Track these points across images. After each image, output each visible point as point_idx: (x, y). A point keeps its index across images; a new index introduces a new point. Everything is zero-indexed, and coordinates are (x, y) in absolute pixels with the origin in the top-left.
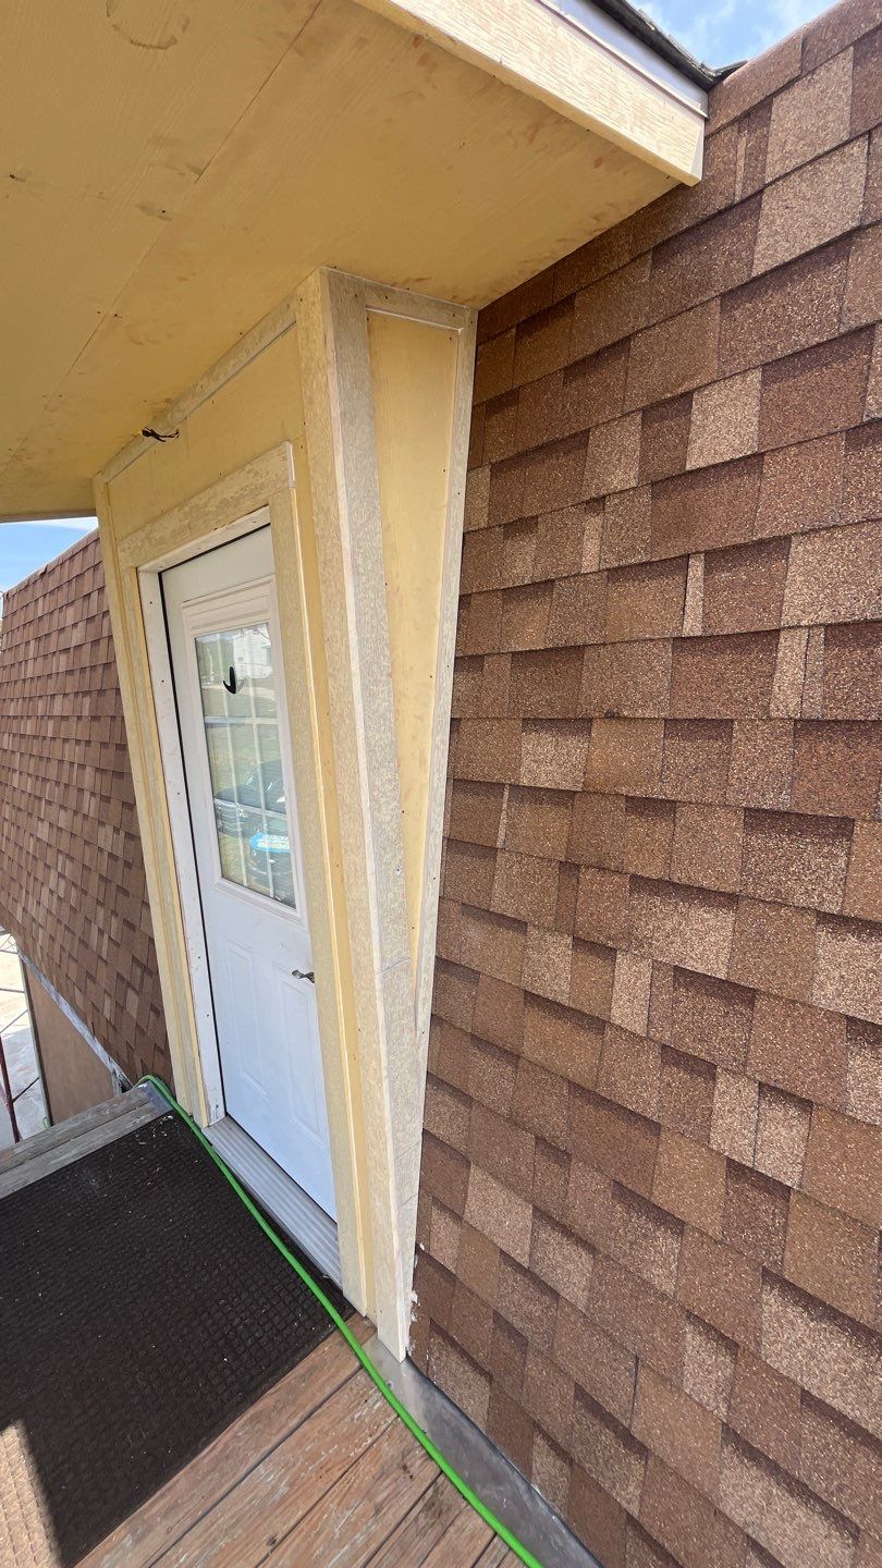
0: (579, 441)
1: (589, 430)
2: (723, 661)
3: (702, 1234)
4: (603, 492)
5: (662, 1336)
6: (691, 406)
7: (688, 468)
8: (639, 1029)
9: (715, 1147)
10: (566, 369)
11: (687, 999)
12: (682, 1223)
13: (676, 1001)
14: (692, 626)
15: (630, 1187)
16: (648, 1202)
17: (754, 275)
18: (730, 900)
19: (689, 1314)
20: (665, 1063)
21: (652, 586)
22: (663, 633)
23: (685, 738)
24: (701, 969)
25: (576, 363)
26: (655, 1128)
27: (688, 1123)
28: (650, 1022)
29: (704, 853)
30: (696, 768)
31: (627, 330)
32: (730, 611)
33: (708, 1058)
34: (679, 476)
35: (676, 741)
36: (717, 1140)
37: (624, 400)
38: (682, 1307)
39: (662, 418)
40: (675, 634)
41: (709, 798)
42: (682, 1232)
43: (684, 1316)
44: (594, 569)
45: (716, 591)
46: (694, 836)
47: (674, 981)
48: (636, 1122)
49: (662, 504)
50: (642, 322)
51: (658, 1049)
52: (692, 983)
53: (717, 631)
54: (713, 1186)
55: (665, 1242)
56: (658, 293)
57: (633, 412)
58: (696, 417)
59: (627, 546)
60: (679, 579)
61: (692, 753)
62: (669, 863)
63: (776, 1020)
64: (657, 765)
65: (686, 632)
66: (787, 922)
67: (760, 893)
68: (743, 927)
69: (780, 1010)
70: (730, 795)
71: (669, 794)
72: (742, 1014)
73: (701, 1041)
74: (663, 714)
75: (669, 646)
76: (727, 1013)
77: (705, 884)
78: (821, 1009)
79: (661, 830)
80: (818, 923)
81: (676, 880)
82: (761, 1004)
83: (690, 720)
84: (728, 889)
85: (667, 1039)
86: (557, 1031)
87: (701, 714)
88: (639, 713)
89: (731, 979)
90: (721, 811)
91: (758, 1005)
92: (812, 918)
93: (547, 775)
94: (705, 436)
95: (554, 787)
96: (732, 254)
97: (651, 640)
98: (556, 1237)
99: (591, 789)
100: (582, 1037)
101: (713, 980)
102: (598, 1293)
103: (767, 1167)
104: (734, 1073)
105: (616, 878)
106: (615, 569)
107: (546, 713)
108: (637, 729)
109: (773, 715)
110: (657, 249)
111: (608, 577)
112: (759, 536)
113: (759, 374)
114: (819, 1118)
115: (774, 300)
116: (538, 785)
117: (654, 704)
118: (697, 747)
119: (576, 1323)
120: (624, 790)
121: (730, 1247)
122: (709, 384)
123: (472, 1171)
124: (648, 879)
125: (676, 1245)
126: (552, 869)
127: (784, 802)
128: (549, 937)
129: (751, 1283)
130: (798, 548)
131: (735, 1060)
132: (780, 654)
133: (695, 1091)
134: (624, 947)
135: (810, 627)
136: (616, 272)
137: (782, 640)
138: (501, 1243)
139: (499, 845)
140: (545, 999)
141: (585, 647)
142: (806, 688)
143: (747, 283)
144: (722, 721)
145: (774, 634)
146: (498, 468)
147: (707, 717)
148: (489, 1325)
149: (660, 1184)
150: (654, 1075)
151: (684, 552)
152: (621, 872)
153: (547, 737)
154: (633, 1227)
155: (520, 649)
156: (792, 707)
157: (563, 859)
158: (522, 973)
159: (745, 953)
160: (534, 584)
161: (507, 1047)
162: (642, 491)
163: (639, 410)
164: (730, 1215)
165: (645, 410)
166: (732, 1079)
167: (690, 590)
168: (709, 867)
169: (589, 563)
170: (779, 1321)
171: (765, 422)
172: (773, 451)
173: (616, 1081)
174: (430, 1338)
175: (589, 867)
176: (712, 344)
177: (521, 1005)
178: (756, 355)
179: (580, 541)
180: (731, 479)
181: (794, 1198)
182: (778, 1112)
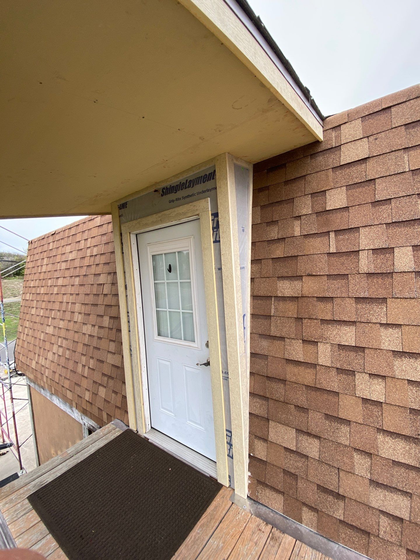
0: (290, 200)
1: (294, 198)
3: (357, 423)
4: (300, 215)
5: (346, 459)
6: (326, 194)
7: (327, 210)
8: (329, 365)
9: (357, 395)
10: (285, 182)
11: (343, 353)
12: (350, 421)
13: (340, 354)
14: (333, 250)
15: (330, 414)
16: (338, 417)
17: (341, 164)
18: (354, 323)
19: (355, 449)
20: (338, 374)
21: (318, 239)
22: (324, 252)
23: (333, 280)
24: (347, 344)
25: (288, 181)
26: (337, 394)
27: (348, 390)
28: (332, 362)
29: (344, 311)
30: (338, 288)
31: (304, 174)
32: (344, 246)
33: (352, 370)
34: (325, 212)
35: (331, 281)
36: (358, 393)
37: (305, 191)
38: (352, 448)
39: (317, 196)
40: (328, 252)
41: (343, 295)
42: (350, 424)
43: (353, 451)
44: (299, 235)
45: (339, 241)
46: (339, 307)
47: (339, 349)
49: (319, 218)
50: (309, 172)
51: (335, 370)
52: (344, 349)
53: (340, 251)
54: (358, 408)
55: (344, 429)
56: (313, 166)
57: (308, 194)
58: (328, 196)
59: (309, 229)
60: (327, 238)
61: (337, 284)
62: (333, 315)
63: (372, 355)
64: (326, 288)
65: (331, 251)
66: (371, 327)
67: (362, 320)
68: (358, 330)
69: (372, 352)
70: (350, 294)
71: (331, 295)
72: (361, 355)
73: (349, 365)
74: (326, 274)
75: (326, 255)
76: (356, 356)
77: (345, 319)
78: (385, 350)
79: (329, 306)
80: (380, 327)
81: (336, 319)
82: (367, 351)
83: (335, 275)
84: (352, 320)
85: (338, 366)
86: (299, 370)
87: (338, 273)
88: (319, 274)
89: (357, 345)
90: (347, 299)
91: (366, 352)
92: (378, 325)
93: (288, 293)
94: (331, 202)
95: (291, 296)
96: (334, 159)
97: (320, 254)
98: (305, 438)
99: (304, 296)
100: (309, 370)
101: (351, 347)
102: (323, 452)
103: (374, 398)
104: (361, 372)
105: (315, 321)
106: (306, 235)
107: (285, 275)
108: (318, 278)
109: (360, 272)
110: (311, 155)
111: (304, 237)
112: (350, 227)
113: (345, 188)
114: (388, 381)
115: (347, 171)
116: (285, 296)
117: (323, 271)
118: (338, 282)
119: (315, 464)
120: (315, 295)
121: (366, 425)
122: (331, 189)
123: (270, 423)
124: (326, 320)
125: (348, 429)
126: (292, 320)
127: (366, 295)
128: (293, 341)
129: (374, 434)
130: (362, 230)
131: (361, 368)
132: (360, 257)
133: (349, 380)
134: (321, 341)
135: (368, 250)
136: (299, 159)
137: (360, 253)
138: (284, 445)
139: (272, 315)
140: (294, 361)
141: (298, 256)
142: (369, 265)
143: (339, 166)
144: (345, 275)
145: (358, 252)
146: (263, 207)
147: (340, 274)
148: (281, 475)
149: (341, 411)
150: (335, 378)
151: (327, 231)
152: (317, 319)
153: (286, 282)
154: (333, 427)
155: (275, 257)
156: (365, 270)
157: (296, 317)
158: (284, 354)
159: (360, 337)
160: (278, 239)
161: (281, 378)
162: (313, 214)
163: (310, 194)
164: (364, 415)
165: (312, 194)
166: (360, 374)
167: (331, 240)
168: (346, 315)
169: (297, 234)
170: (383, 443)
171: (348, 199)
172: (351, 206)
173: (322, 382)
174: (257, 487)
175: (306, 319)
176: (331, 179)
177: (285, 364)
178: (344, 183)
179: (293, 227)
180: (340, 212)
181: (383, 405)
182: (375, 381)
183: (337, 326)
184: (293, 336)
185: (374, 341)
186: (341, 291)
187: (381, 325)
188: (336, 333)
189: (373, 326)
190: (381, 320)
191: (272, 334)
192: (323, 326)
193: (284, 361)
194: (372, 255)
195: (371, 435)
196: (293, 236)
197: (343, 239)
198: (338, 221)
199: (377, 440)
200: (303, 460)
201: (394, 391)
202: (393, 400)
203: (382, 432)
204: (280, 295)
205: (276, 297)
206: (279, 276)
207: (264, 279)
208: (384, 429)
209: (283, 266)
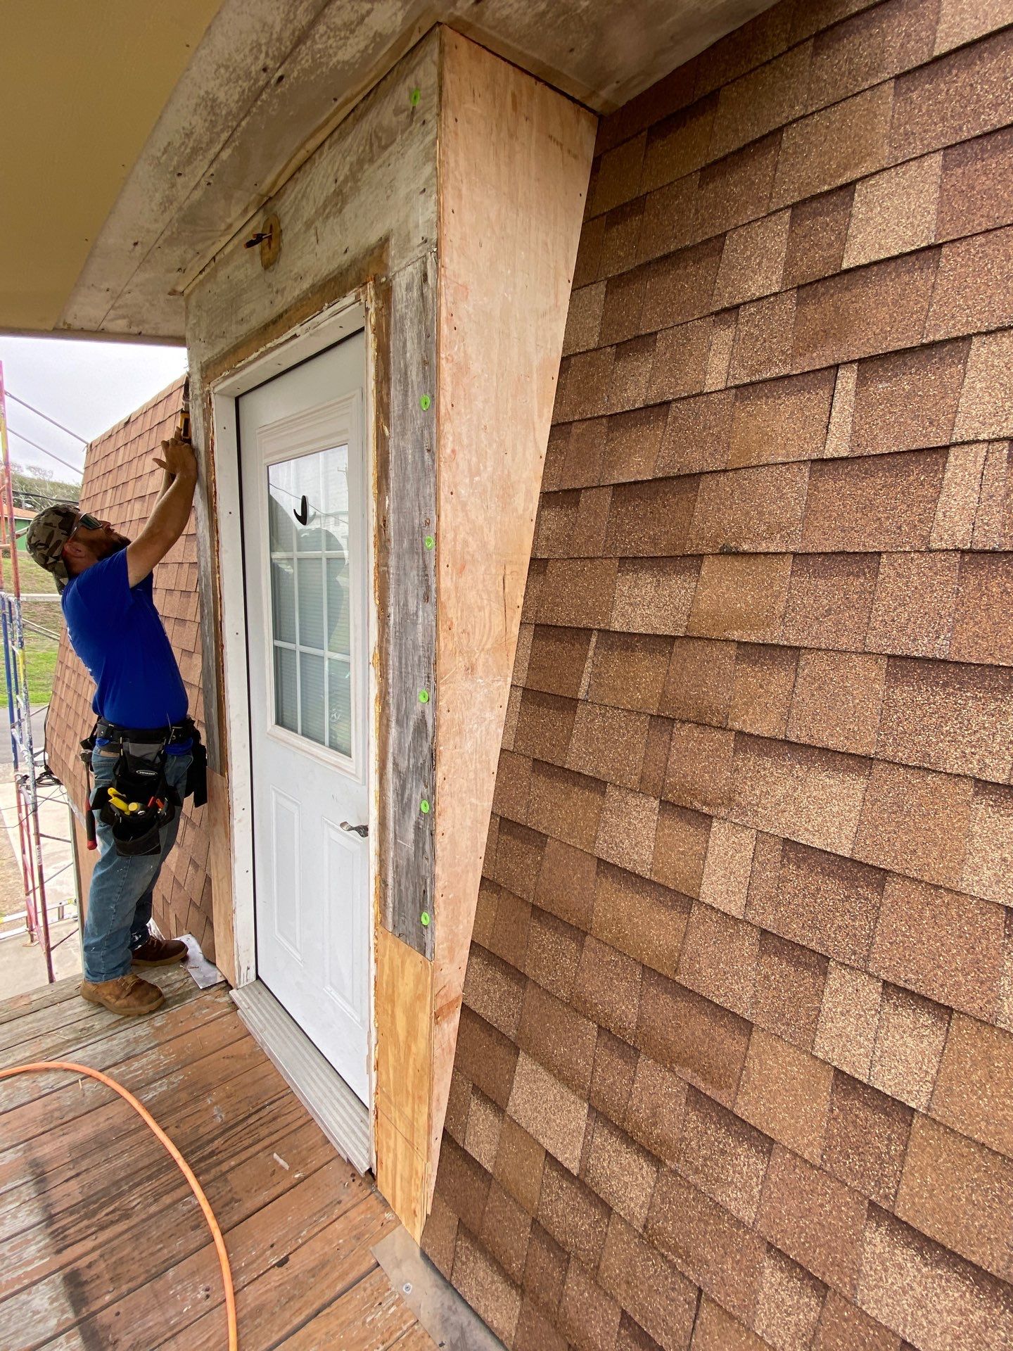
0: (714, 245)
1: (725, 234)
2: (872, 486)
3: (795, 1155)
4: (738, 301)
5: (733, 1269)
6: (852, 199)
7: (845, 266)
8: (735, 910)
9: (820, 1055)
10: (703, 169)
11: (797, 877)
12: (771, 1141)
13: (783, 880)
14: (837, 446)
15: (708, 1093)
16: (731, 1112)
17: (935, 54)
18: (862, 763)
19: (770, 1246)
20: (764, 951)
21: (788, 403)
22: (800, 455)
23: (816, 574)
24: (818, 843)
25: (715, 163)
26: (746, 1027)
27: (787, 1024)
28: (748, 904)
29: (831, 708)
30: (830, 610)
31: (780, 121)
32: (887, 427)
33: (820, 950)
34: (833, 276)
35: (805, 579)
36: (823, 1048)
37: (771, 197)
38: (763, 1239)
39: (816, 214)
40: (814, 456)
41: (844, 642)
42: (770, 1152)
43: (764, 1249)
44: (721, 386)
45: (870, 405)
46: (820, 688)
47: (783, 857)
48: (722, 1018)
49: (809, 310)
50: (798, 110)
51: (756, 934)
52: (804, 859)
53: (868, 451)
54: (814, 1101)
55: (747, 1162)
56: (819, 79)
57: (781, 210)
58: (859, 208)
59: (762, 359)
60: (824, 393)
61: (826, 592)
62: (786, 719)
63: (912, 908)
64: (780, 607)
65: (829, 453)
66: (936, 792)
67: (902, 756)
68: (876, 795)
69: (917, 896)
70: (870, 640)
71: (791, 637)
72: (866, 899)
73: (811, 928)
74: (792, 548)
75: (806, 470)
76: (847, 898)
77: (831, 744)
78: (973, 897)
79: (779, 680)
80: (976, 794)
81: (795, 740)
82: (893, 887)
83: (823, 554)
84: (860, 751)
85: (769, 923)
87: (841, 547)
88: (762, 548)
89: (857, 857)
91: (889, 888)
92: (969, 788)
93: (644, 619)
94: (869, 229)
95: (650, 632)
96: (908, 35)
97: (784, 464)
98: (613, 1143)
99: (695, 634)
100: (663, 916)
101: (832, 857)
102: (659, 1212)
103: (886, 1083)
104: (852, 968)
105: (718, 735)
106: (745, 385)
107: (648, 550)
108: (760, 565)
109: (934, 546)
110: (819, 35)
111: (736, 395)
112: (931, 338)
113: (938, 157)
114: (959, 1029)
115: (959, 79)
116: (632, 630)
117: (782, 536)
118: (833, 585)
119: (628, 1243)
120: (736, 635)
121: (830, 1175)
122: (877, 173)
123: (520, 1059)
124: (758, 736)
125: (760, 1167)
126: (642, 723)
127: (941, 648)
128: (632, 801)
129: (853, 1218)
130: (980, 350)
131: (854, 953)
132: (948, 475)
133: (801, 986)
134: (722, 814)
135: (990, 441)
136: (769, 62)
137: (951, 458)
138: (547, 1144)
139: (581, 695)
140: (625, 870)
141: (701, 474)
142: (980, 513)
143: (927, 64)
144: (866, 554)
145: (942, 452)
146: (616, 284)
147: (848, 550)
148: (527, 1233)
149: (747, 1093)
150: (749, 965)
151: (832, 363)
152: (724, 729)
153: (646, 578)
154: (708, 1141)
155: (624, 481)
156: (959, 536)
157: (654, 712)
158: (596, 837)
159: (876, 827)
160: (647, 407)
161: (573, 922)
162: (785, 296)
163: (788, 207)
164: (832, 1137)
165: (794, 206)
166: (848, 977)
167: (837, 405)
168: (837, 725)
169: (714, 381)
170: (883, 1263)
171: (945, 209)
172: (953, 241)
173: (700, 969)
174: (457, 1240)
175: (683, 722)
176: (883, 129)
177: (593, 875)
178: (937, 138)
179: (705, 357)
180: (898, 276)
181: (917, 1122)
182: (906, 1018)
183: (793, 766)
184: (632, 781)
185: (933, 853)
186: (837, 623)
187: (983, 786)
189: (946, 787)
190: (987, 766)
191: (572, 762)
192: (743, 759)
193: (592, 866)
194: (1005, 465)
195: (841, 1219)
196: (700, 394)
197: (889, 399)
198: (883, 313)
199: (862, 1246)
200: (596, 1214)
201: (975, 1078)
202: (964, 1114)
203: (887, 1223)
204: (616, 626)
205: (604, 632)
206: (627, 554)
207: (578, 566)
208: (899, 1215)
209: (645, 515)
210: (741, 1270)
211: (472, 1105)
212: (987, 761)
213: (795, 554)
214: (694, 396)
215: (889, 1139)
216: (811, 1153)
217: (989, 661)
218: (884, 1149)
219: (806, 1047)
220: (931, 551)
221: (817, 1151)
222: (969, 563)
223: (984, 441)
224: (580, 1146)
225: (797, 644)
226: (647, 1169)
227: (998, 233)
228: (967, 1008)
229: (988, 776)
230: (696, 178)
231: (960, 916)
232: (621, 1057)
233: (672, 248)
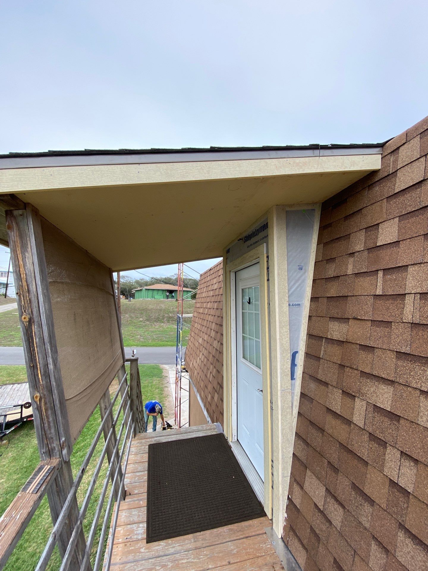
0: (348, 237)
1: (350, 234)
2: (389, 303)
3: (380, 507)
4: (354, 252)
5: (364, 543)
6: (379, 227)
7: (378, 245)
8: (362, 426)
9: (385, 474)
10: (345, 217)
11: (378, 417)
12: (374, 502)
13: (374, 417)
14: (379, 292)
15: (357, 485)
16: (363, 492)
17: (395, 192)
18: (392, 382)
19: (374, 536)
20: (370, 440)
21: (367, 279)
22: (371, 293)
23: (377, 327)
24: (382, 407)
25: (347, 216)
26: (366, 463)
27: (377, 464)
28: (365, 424)
29: (383, 366)
30: (381, 337)
31: (361, 207)
32: (391, 287)
33: (384, 440)
34: (376, 247)
35: (374, 327)
36: (386, 471)
37: (360, 226)
38: (372, 533)
39: (371, 231)
40: (374, 294)
41: (384, 347)
42: (373, 505)
43: (372, 537)
44: (351, 273)
45: (387, 281)
46: (380, 359)
47: (374, 410)
48: (360, 460)
49: (371, 255)
50: (365, 205)
51: (368, 434)
52: (379, 411)
53: (387, 294)
54: (384, 489)
55: (367, 508)
56: (369, 197)
58: (380, 230)
59: (360, 267)
60: (375, 277)
61: (380, 331)
62: (372, 368)
63: (407, 428)
64: (369, 335)
65: (377, 293)
66: (410, 392)
67: (401, 381)
68: (396, 393)
69: (408, 424)
70: (391, 346)
71: (372, 344)
72: (395, 425)
73: (382, 433)
74: (370, 319)
75: (372, 297)
76: (391, 424)
77: (383, 376)
78: (422, 426)
79: (370, 356)
80: (420, 394)
81: (374, 374)
82: (402, 421)
83: (379, 321)
84: (390, 379)
85: (371, 430)
86: (336, 423)
87: (382, 319)
88: (363, 318)
89: (392, 411)
90: (388, 352)
91: (401, 422)
92: (418, 392)
93: (336, 335)
94: (383, 236)
95: (338, 339)
96: (389, 187)
97: (367, 295)
98: (332, 501)
99: (348, 341)
100: (344, 426)
101: (386, 411)
102: (344, 524)
103: (402, 483)
104: (393, 446)
105: (356, 372)
106: (357, 273)
107: (336, 316)
108: (363, 323)
109: (404, 321)
110: (369, 186)
111: (355, 276)
112: (398, 265)
113: (398, 219)
114: (420, 467)
115: (401, 199)
116: (333, 338)
117: (368, 315)
118: (381, 330)
119: (336, 535)
120: (358, 342)
121: (389, 513)
122: (384, 222)
123: (307, 471)
124: (366, 373)
125: (371, 510)
126: (337, 366)
127: (407, 350)
128: (335, 389)
129: (395, 528)
130: (410, 269)
131: (393, 441)
132: (406, 302)
133: (380, 451)
134: (358, 396)
135: (415, 294)
136: (358, 192)
137: (406, 297)
138: (314, 499)
139: (321, 357)
140: (333, 411)
141: (348, 296)
142: (414, 313)
143: (394, 195)
144: (389, 322)
145: (404, 295)
146: (326, 244)
147: (384, 320)
148: (309, 531)
149: (367, 485)
150: (367, 444)
151: (376, 269)
152: (357, 370)
153: (336, 323)
154: (357, 501)
155: (329, 296)
156: (409, 319)
157: (339, 363)
158: (326, 401)
159: (396, 402)
160: (334, 277)
161: (320, 427)
162: (365, 251)
163: (364, 229)
164: (389, 501)
165: (366, 228)
166: (392, 449)
167: (379, 281)
168: (385, 371)
169: (349, 272)
170: (403, 543)
171: (400, 232)
172: (402, 240)
173: (354, 444)
174: (290, 532)
175: (347, 367)
176: (384, 211)
177: (325, 412)
178: (397, 213)
179: (347, 265)
180: (390, 248)
181: (411, 497)
182: (407, 463)
183: (375, 382)
184: (334, 384)
185: (411, 411)
186: (383, 341)
187: (422, 392)
188: (374, 391)
189: (413, 391)
190: (422, 386)
191: (319, 377)
192: (363, 379)
193: (325, 409)
194: (419, 300)
195: (392, 528)
196: (346, 275)
197: (390, 280)
198: (387, 258)
199: (397, 537)
200: (327, 524)
201: (425, 483)
202: (422, 494)
203: (404, 530)
204: (329, 337)
205: (327, 338)
206: (331, 316)
207: (319, 318)
208: (406, 527)
209: (335, 306)
210: (366, 544)
211: (294, 485)
212: (422, 384)
213: (372, 320)
214: (345, 275)
215: (404, 502)
216: (384, 506)
217: (420, 355)
218: (403, 506)
219: (381, 471)
220: (404, 322)
221: (385, 505)
222: (413, 326)
223: (413, 293)
224: (323, 501)
225: (373, 346)
226: (341, 510)
227: (413, 239)
228: (421, 460)
229: (422, 389)
230: (343, 219)
231: (419, 431)
232: (334, 472)
233: (338, 236)
